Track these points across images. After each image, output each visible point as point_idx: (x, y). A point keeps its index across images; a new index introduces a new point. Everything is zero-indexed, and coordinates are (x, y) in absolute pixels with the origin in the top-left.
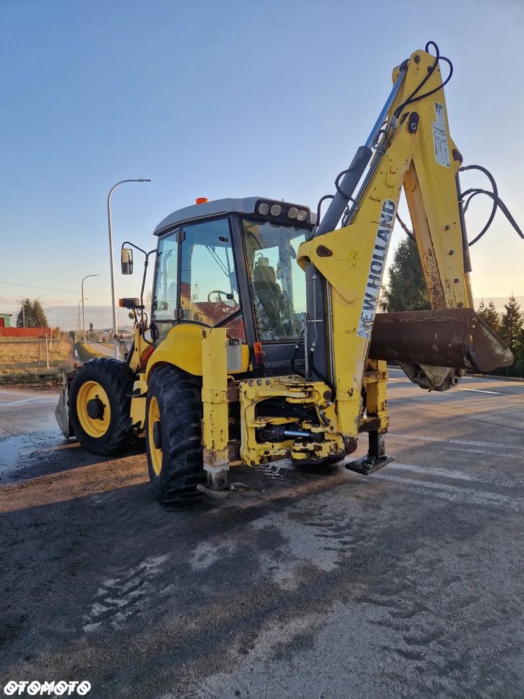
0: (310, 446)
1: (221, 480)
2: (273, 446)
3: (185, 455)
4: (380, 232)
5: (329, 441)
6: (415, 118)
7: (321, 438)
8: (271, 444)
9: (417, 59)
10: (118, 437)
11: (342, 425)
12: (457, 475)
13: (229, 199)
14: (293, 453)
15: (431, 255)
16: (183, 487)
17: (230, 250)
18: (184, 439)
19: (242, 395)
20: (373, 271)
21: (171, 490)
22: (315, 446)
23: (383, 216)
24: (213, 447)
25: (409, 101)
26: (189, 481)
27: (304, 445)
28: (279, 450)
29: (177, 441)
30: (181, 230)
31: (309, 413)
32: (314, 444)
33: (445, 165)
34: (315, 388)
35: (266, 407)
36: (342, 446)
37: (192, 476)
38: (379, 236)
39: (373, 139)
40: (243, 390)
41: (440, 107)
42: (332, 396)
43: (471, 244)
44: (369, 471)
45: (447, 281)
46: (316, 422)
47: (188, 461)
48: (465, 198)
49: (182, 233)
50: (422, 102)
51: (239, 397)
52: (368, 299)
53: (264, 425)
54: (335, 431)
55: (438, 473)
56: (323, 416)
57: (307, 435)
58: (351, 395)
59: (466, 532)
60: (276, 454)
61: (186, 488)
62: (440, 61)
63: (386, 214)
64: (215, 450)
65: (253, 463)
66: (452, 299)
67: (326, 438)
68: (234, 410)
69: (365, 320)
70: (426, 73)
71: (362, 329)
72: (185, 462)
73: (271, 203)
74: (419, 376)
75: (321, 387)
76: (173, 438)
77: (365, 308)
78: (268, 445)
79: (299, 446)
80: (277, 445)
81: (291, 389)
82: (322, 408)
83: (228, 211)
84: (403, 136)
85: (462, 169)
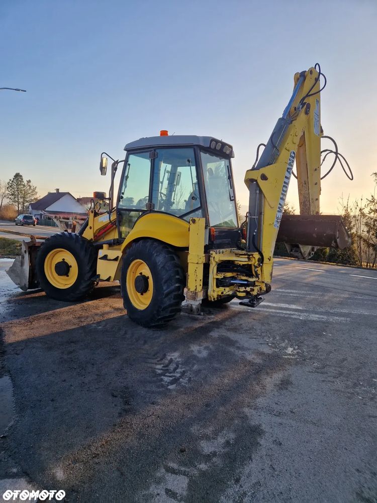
0: (248, 289)
1: (198, 309)
2: (225, 290)
3: (172, 295)
4: (288, 168)
5: (257, 286)
6: (308, 106)
7: (253, 284)
8: (224, 288)
9: (311, 72)
10: (83, 288)
11: (265, 277)
12: (294, 307)
13: (195, 136)
14: (238, 293)
15: (305, 184)
16: (167, 315)
17: (194, 168)
18: (172, 285)
19: (212, 259)
20: (283, 190)
21: (160, 317)
22: (251, 289)
23: (290, 160)
24: (196, 290)
25: (308, 95)
26: (172, 311)
27: (245, 288)
28: (229, 291)
29: (168, 287)
30: (155, 150)
31: (247, 270)
32: (251, 287)
33: (317, 135)
34: (254, 256)
35: (224, 266)
36: (264, 288)
37: (174, 308)
38: (287, 171)
39: (287, 114)
40: (213, 256)
41: (318, 102)
42: (261, 260)
43: (322, 179)
44: (255, 305)
45: (312, 199)
46: (251, 276)
47: (174, 299)
48: (323, 154)
49: (156, 153)
50: (311, 97)
51: (209, 260)
52: (280, 206)
53: (223, 277)
54: (260, 280)
55: (285, 306)
56: (256, 272)
57: (246, 282)
58: (270, 260)
59: (319, 333)
60: (227, 294)
61: (169, 316)
62: (321, 75)
63: (291, 158)
64: (197, 291)
65: (214, 299)
66: (314, 209)
67: (256, 284)
68: (206, 267)
69: (277, 218)
70: (314, 81)
71: (276, 223)
72: (172, 299)
73: (217, 141)
74: (293, 251)
75: (256, 255)
76: (166, 284)
77: (279, 211)
78: (222, 289)
79: (242, 289)
80: (227, 289)
81: (241, 256)
82: (256, 267)
83: (195, 144)
84: (302, 116)
85: (323, 137)
